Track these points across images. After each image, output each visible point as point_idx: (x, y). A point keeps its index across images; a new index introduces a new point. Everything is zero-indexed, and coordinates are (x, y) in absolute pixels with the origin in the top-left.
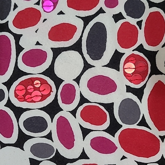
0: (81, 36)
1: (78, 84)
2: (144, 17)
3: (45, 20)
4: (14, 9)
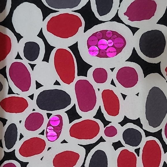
2: (142, 146)
3: (49, 148)
4: (20, 139)
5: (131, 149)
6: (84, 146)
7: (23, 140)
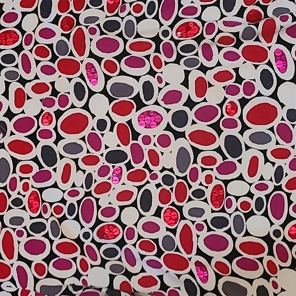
0: (137, 198)
1: (136, 227)
2: (174, 185)
3: (114, 189)
4: (95, 183)
5: (168, 188)
6: (137, 187)
7: (97, 183)
